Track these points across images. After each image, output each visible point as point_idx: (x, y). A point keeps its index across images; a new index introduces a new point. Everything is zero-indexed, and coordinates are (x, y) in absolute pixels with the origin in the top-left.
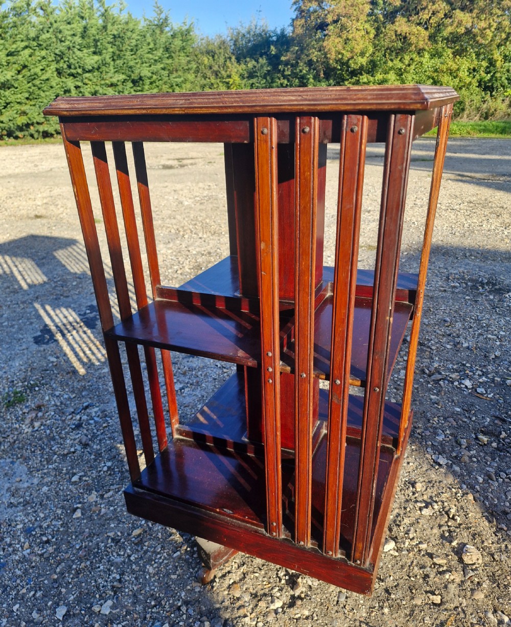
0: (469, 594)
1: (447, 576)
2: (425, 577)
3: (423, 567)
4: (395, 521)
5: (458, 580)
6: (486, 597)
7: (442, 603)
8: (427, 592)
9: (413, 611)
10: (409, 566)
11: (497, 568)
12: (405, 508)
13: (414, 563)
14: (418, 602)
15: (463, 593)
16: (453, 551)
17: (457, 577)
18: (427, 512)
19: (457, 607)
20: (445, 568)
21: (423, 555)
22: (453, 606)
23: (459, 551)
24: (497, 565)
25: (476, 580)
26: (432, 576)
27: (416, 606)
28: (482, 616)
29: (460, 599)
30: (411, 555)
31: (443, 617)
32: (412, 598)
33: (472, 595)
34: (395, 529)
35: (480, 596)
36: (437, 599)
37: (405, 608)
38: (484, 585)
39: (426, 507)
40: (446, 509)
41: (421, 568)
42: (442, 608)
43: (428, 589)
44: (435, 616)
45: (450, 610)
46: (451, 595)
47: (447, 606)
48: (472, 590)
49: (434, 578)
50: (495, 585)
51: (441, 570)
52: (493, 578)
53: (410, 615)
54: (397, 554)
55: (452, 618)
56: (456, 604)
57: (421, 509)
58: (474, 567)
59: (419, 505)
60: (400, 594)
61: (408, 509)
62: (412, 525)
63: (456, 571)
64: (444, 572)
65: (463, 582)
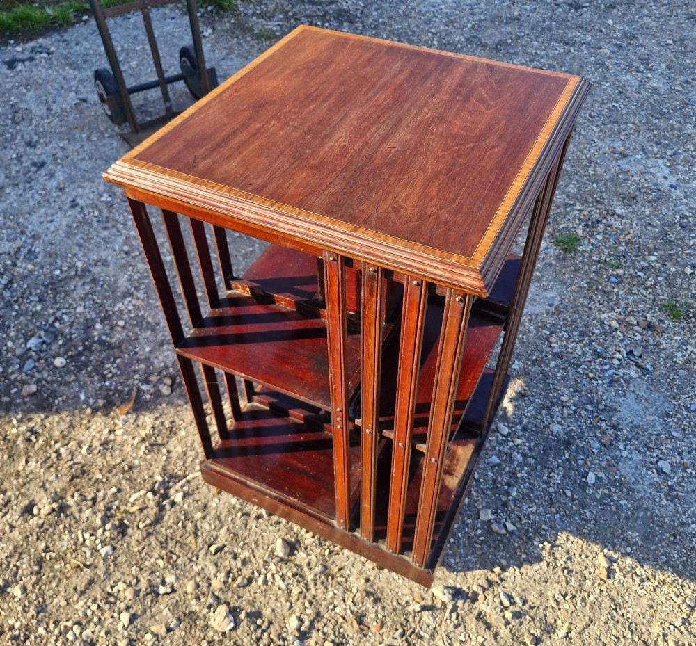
0: (198, 579)
1: (223, 575)
2: (235, 557)
3: (244, 562)
4: (303, 577)
5: (214, 582)
6: (186, 593)
7: (209, 550)
8: (224, 546)
9: (220, 521)
10: (253, 552)
11: (198, 634)
12: (310, 603)
13: (252, 558)
14: (223, 532)
15: (202, 575)
16: (239, 608)
17: (217, 584)
18: (292, 624)
19: (197, 559)
20: (230, 580)
21: (253, 573)
22: (201, 556)
23: (234, 612)
24: (199, 637)
25: (203, 600)
26: (232, 561)
27: (222, 527)
28: (178, 572)
29: (200, 567)
30: (261, 562)
31: (200, 540)
32: (228, 530)
33: (195, 580)
34: (295, 570)
35: (190, 587)
36: (213, 549)
37: (226, 517)
38: (194, 602)
39: (298, 630)
41: (245, 559)
42: (206, 547)
43: (226, 549)
44: (205, 534)
45: (199, 551)
46: (208, 563)
47: (203, 552)
48: (198, 586)
49: (228, 562)
50: (187, 611)
51: (231, 575)
52: (192, 616)
53: (218, 517)
54: (270, 549)
55: (194, 547)
56: (200, 561)
57: (300, 620)
58: (212, 609)
59: (307, 624)
60: (238, 522)
61: (307, 605)
62: (289, 591)
63: (221, 589)
64: (227, 575)
65: (210, 585)
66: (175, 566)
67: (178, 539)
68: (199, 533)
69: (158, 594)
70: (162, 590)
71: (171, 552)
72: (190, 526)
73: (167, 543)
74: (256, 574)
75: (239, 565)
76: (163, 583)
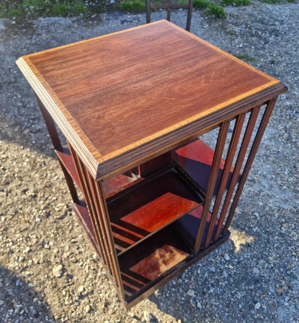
0: (60, 249)
1: (69, 253)
2: (78, 248)
4: (97, 272)
6: (53, 252)
7: (71, 240)
9: (82, 231)
10: (86, 250)
12: (93, 285)
13: (84, 253)
14: (80, 236)
15: (62, 248)
16: (66, 270)
17: (65, 255)
18: (81, 289)
19: (65, 241)
20: (70, 257)
21: (80, 259)
22: (67, 241)
23: (63, 270)
24: (46, 272)
25: (57, 258)
26: (76, 250)
27: (81, 233)
28: (55, 242)
29: (64, 245)
30: (86, 256)
31: (71, 234)
32: (83, 236)
34: (95, 267)
35: (55, 251)
36: (73, 240)
38: (53, 257)
39: (81, 293)
40: (71, 297)
41: (81, 251)
42: (71, 238)
43: (77, 243)
44: (74, 233)
45: (68, 238)
46: (68, 245)
47: (69, 240)
48: (58, 252)
49: (74, 249)
50: (49, 260)
51: (72, 255)
52: (49, 263)
54: (92, 253)
55: (67, 235)
56: (65, 243)
57: (84, 289)
58: (57, 264)
59: (86, 292)
61: (91, 285)
62: (88, 275)
63: (65, 258)
64: (70, 255)
65: (62, 254)
66: (56, 239)
67: (64, 229)
68: (72, 231)
69: (43, 247)
70: (46, 246)
71: (58, 233)
72: (71, 226)
73: (59, 229)
74: (81, 260)
75: (77, 252)
76: (48, 244)
